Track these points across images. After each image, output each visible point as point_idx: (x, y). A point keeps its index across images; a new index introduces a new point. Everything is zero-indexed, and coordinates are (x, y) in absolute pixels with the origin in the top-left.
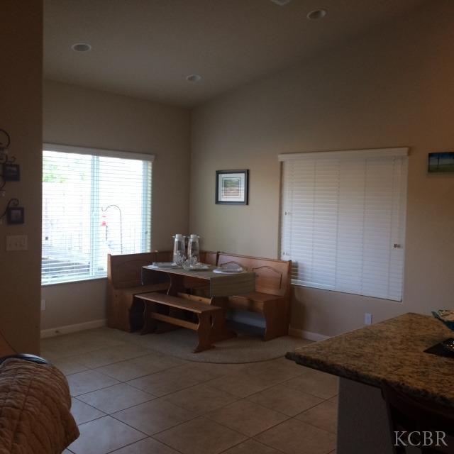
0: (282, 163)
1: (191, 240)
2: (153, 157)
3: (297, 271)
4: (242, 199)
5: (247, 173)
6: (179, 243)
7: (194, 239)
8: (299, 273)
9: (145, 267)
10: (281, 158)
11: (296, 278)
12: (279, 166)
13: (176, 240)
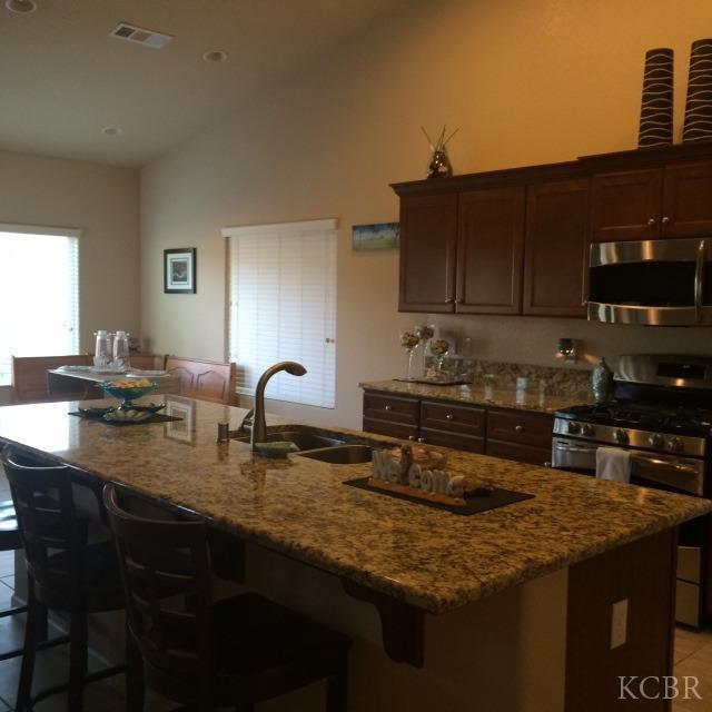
0: (227, 239)
1: (117, 339)
2: (79, 232)
3: (243, 376)
4: (190, 287)
5: (194, 251)
6: (103, 342)
7: (121, 337)
8: (246, 379)
9: (52, 371)
10: (226, 232)
11: (243, 386)
12: (223, 243)
13: (98, 338)
